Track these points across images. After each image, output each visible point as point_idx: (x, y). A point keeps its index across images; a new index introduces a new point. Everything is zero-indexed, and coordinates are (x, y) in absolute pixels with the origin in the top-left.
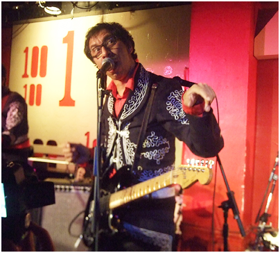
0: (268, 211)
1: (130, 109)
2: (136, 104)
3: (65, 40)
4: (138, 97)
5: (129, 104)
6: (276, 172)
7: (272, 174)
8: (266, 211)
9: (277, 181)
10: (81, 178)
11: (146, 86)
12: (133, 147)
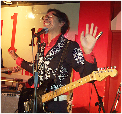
0: (116, 109)
1: (54, 52)
2: (57, 50)
3: (12, 18)
4: (59, 47)
5: (54, 50)
6: (120, 89)
7: (119, 90)
8: (115, 110)
9: (121, 94)
10: (20, 89)
11: (63, 43)
12: (50, 70)
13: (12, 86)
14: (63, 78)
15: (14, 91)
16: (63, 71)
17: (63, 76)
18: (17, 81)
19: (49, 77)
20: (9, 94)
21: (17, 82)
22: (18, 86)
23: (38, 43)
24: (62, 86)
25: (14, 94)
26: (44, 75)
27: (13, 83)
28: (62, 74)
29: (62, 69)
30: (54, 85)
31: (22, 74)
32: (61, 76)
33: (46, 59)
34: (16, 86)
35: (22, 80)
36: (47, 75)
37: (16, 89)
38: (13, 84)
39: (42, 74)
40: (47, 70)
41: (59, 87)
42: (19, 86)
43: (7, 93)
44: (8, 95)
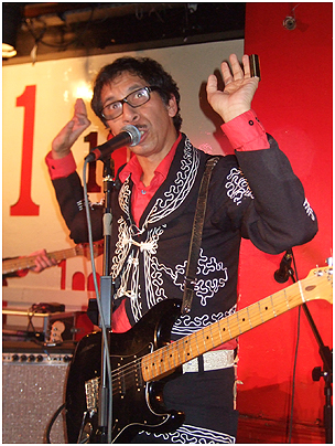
1: (165, 207)
2: (176, 200)
3: (20, 101)
4: (180, 188)
5: (165, 199)
10: (57, 339)
11: (194, 170)
12: (162, 272)
13: (31, 330)
14: (209, 293)
15: (36, 346)
16: (207, 269)
17: (208, 284)
18: (44, 312)
19: (162, 296)
20: (20, 355)
21: (47, 315)
22: (51, 328)
23: (106, 180)
24: (210, 320)
25: (36, 355)
26: (142, 291)
27: (30, 317)
28: (205, 278)
29: (205, 263)
30: (182, 320)
31: (63, 287)
32: (204, 286)
33: (141, 232)
34: (43, 328)
35: (61, 308)
36: (155, 288)
37: (42, 338)
38: (30, 322)
39: (136, 285)
40: (152, 270)
41: (202, 325)
42: (54, 327)
43: (12, 354)
44: (16, 358)
